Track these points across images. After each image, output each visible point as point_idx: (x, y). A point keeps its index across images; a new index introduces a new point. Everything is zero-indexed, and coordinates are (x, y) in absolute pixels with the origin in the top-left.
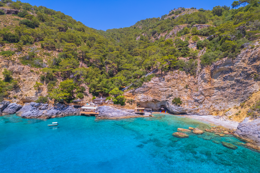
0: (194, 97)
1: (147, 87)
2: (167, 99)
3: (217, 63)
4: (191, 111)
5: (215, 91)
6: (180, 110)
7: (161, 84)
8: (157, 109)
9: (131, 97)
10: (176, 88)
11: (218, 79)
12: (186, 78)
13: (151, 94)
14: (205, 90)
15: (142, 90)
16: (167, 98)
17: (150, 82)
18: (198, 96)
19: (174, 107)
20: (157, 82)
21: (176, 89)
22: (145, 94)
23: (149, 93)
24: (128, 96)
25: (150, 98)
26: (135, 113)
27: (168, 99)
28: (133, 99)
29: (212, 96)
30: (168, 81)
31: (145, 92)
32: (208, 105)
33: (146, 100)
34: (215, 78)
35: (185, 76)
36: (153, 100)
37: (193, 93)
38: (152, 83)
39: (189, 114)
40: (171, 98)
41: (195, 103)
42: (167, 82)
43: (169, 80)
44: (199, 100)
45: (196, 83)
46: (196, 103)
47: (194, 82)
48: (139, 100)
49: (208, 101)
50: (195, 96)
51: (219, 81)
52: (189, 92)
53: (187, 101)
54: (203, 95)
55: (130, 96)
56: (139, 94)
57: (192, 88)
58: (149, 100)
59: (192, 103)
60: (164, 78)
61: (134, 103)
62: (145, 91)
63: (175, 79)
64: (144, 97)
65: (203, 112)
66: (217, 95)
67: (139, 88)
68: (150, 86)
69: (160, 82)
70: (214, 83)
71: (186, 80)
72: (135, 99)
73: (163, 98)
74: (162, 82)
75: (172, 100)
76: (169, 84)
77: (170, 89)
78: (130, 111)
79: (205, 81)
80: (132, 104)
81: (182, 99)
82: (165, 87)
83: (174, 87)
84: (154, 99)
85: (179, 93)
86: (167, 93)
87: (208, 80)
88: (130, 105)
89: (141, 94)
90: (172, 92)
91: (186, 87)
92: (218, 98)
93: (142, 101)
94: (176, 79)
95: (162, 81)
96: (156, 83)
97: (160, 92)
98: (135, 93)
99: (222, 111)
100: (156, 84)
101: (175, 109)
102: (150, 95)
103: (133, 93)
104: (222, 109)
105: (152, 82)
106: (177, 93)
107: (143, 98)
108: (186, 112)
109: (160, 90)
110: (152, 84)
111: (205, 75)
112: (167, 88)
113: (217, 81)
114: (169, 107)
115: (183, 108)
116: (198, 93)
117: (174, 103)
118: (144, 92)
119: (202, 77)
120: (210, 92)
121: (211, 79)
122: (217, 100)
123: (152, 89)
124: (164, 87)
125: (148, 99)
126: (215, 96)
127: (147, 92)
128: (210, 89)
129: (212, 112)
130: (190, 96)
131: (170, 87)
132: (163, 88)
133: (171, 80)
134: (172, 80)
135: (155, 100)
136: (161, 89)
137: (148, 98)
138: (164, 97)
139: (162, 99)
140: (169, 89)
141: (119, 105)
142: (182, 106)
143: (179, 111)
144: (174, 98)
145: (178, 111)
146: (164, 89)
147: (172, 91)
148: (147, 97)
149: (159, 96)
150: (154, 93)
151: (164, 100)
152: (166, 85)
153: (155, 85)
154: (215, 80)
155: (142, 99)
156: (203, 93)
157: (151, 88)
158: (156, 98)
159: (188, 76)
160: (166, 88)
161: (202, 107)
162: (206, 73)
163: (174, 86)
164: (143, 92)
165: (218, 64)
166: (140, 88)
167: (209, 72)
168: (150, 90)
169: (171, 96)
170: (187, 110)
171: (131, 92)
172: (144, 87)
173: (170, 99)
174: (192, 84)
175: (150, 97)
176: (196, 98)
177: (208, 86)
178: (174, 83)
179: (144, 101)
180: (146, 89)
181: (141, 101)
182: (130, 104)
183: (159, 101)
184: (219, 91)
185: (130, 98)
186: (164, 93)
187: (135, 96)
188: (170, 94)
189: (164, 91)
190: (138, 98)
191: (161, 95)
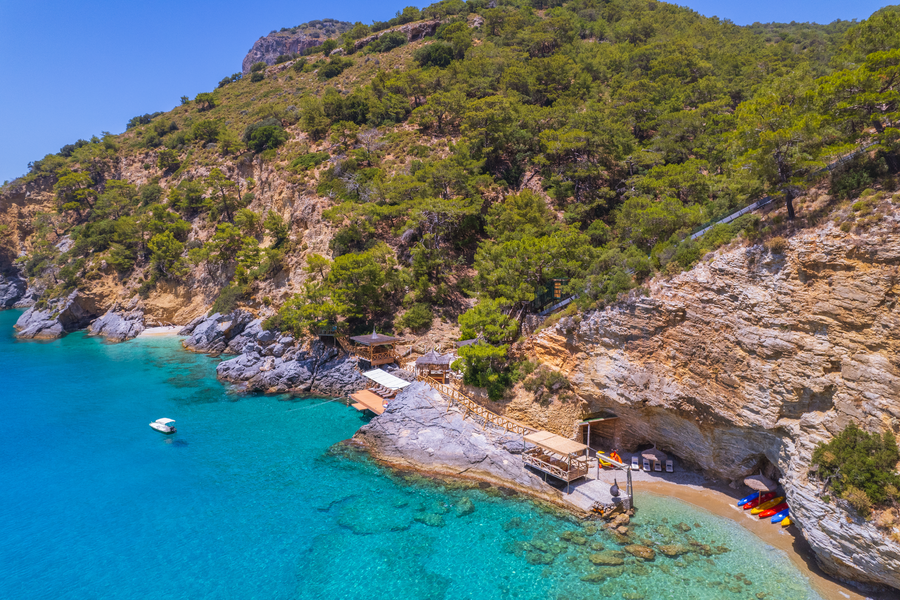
1: (647, 310)
2: (781, 422)
7: (755, 293)
8: (723, 471)
9: (559, 361)
10: (877, 340)
13: (674, 358)
15: (614, 328)
16: (790, 410)
17: (684, 276)
19: (816, 506)
20: (733, 276)
21: (873, 348)
22: (635, 353)
23: (664, 353)
24: (549, 353)
25: (665, 389)
26: (527, 467)
27: (794, 425)
28: (566, 372)
30: (810, 273)
31: (636, 338)
33: (633, 398)
36: (687, 407)
38: (696, 286)
40: (815, 417)
42: (798, 285)
43: (818, 265)
48: (601, 386)
55: (555, 354)
56: (602, 350)
58: (654, 401)
60: (778, 251)
61: (564, 400)
62: (635, 332)
63: (871, 258)
64: (626, 373)
67: (602, 308)
68: (671, 304)
69: (753, 278)
72: (573, 378)
73: (756, 409)
74: (767, 281)
75: (820, 438)
76: (817, 300)
77: (817, 343)
78: (507, 445)
80: (544, 402)
82: (783, 319)
83: (853, 334)
84: (690, 400)
85: (895, 391)
86: (789, 372)
88: (536, 405)
89: (613, 353)
90: (836, 377)
93: (612, 395)
95: (765, 272)
96: (720, 283)
97: (739, 352)
98: (579, 336)
100: (720, 291)
101: (824, 529)
102: (671, 364)
103: (572, 340)
105: (701, 273)
106: (872, 391)
107: (618, 374)
109: (739, 343)
110: (694, 289)
112: (796, 336)
117: (824, 470)
118: (627, 339)
123: (686, 327)
124: (772, 325)
125: (647, 394)
127: (650, 343)
131: (817, 328)
132: (761, 330)
133: (834, 268)
134: (849, 268)
135: (703, 410)
136: (750, 334)
137: (646, 386)
138: (767, 397)
139: (752, 416)
140: (809, 340)
142: (883, 529)
143: (856, 561)
144: (839, 427)
145: (847, 561)
146: (773, 338)
147: (836, 366)
148: (646, 375)
149: (730, 386)
150: (693, 356)
151: (767, 423)
152: (786, 307)
153: (711, 295)
155: (613, 385)
157: (679, 316)
158: (710, 394)
160: (783, 327)
163: (859, 320)
164: (624, 341)
166: (609, 312)
168: (671, 331)
169: (822, 400)
171: (561, 332)
172: (632, 307)
173: (807, 427)
175: (667, 379)
178: (860, 296)
179: (623, 401)
180: (642, 323)
181: (607, 393)
182: (536, 400)
183: (728, 423)
185: (552, 364)
186: (769, 366)
187: (579, 355)
188: (817, 389)
189: (769, 357)
190: (592, 371)
191: (743, 378)
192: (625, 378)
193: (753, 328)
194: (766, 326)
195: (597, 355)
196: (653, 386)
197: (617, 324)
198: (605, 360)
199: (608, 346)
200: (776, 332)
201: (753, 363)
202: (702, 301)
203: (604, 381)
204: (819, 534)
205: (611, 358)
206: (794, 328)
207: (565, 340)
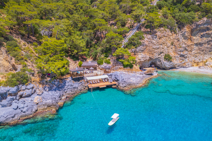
0: (179, 53)
1: (145, 45)
2: (159, 56)
3: (199, 22)
4: (179, 65)
5: (195, 46)
6: (171, 65)
11: (197, 37)
12: (171, 36)
13: (147, 52)
14: (188, 46)
15: (142, 49)
17: (145, 40)
18: (182, 51)
19: (167, 63)
20: (151, 39)
22: (144, 53)
29: (192, 51)
32: (191, 59)
33: (145, 60)
34: (195, 35)
35: (170, 34)
36: (149, 59)
37: (177, 49)
39: (178, 68)
40: (162, 54)
41: (180, 58)
42: (159, 40)
43: (161, 37)
44: (185, 55)
45: (179, 41)
46: (182, 58)
47: (177, 39)
48: (140, 60)
49: (190, 56)
50: (180, 51)
51: (198, 38)
52: (173, 48)
53: (174, 57)
54: (187, 50)
56: (139, 53)
57: (176, 44)
59: (178, 58)
60: (156, 36)
62: (144, 49)
64: (143, 56)
65: (188, 65)
66: (195, 50)
67: (139, 46)
68: (147, 44)
69: (153, 39)
70: (194, 40)
71: (171, 37)
72: (136, 60)
73: (156, 56)
74: (155, 40)
75: (163, 57)
76: (161, 41)
77: (161, 46)
79: (185, 38)
81: (171, 55)
82: (158, 44)
83: (164, 45)
85: (168, 50)
86: (159, 50)
87: (189, 37)
89: (141, 53)
90: (163, 49)
91: (172, 44)
92: (196, 53)
93: (142, 60)
94: (166, 37)
95: (154, 38)
96: (150, 40)
99: (201, 62)
101: (168, 65)
103: (135, 53)
104: (201, 60)
106: (166, 50)
108: (176, 67)
109: (153, 48)
110: (147, 41)
111: (186, 33)
112: (159, 46)
113: (196, 38)
114: (161, 63)
115: (174, 63)
116: (183, 49)
117: (166, 59)
119: (183, 35)
120: (192, 48)
121: (191, 36)
122: (196, 54)
125: (146, 58)
126: (194, 51)
127: (145, 51)
128: (192, 45)
129: (193, 64)
130: (175, 52)
131: (161, 44)
132: (155, 46)
133: (162, 37)
134: (163, 37)
136: (155, 47)
137: (146, 57)
138: (157, 54)
139: (155, 57)
141: (129, 68)
142: (173, 62)
144: (164, 55)
145: (170, 67)
146: (157, 47)
148: (145, 55)
149: (153, 54)
150: (149, 51)
151: (157, 57)
152: (158, 43)
153: (149, 42)
154: (194, 38)
155: (142, 59)
156: (187, 49)
157: (147, 46)
158: (151, 56)
159: (172, 34)
160: (158, 45)
161: (187, 60)
162: (187, 31)
163: (164, 43)
164: (143, 51)
165: (200, 24)
167: (189, 31)
168: (147, 48)
170: (176, 64)
171: (132, 52)
173: (161, 56)
174: (176, 41)
175: (147, 55)
176: (182, 53)
177: (189, 43)
178: (164, 40)
183: (153, 59)
184: (197, 46)
186: (157, 50)
187: (136, 55)
188: (162, 51)
189: (157, 49)
190: (138, 58)
191: (154, 53)
192: (143, 57)
193: (154, 46)
194: (156, 45)
195: (139, 55)
196: (147, 57)
197: (142, 48)
198: (140, 55)
199: (140, 53)
200: (157, 46)
201: (155, 50)
202: (149, 43)
203: (141, 58)
204: (168, 66)
205: (141, 54)
206: (159, 45)
207: (134, 53)
